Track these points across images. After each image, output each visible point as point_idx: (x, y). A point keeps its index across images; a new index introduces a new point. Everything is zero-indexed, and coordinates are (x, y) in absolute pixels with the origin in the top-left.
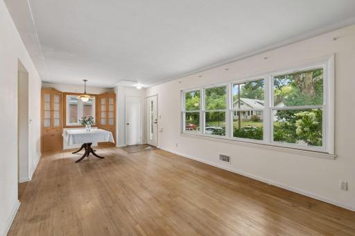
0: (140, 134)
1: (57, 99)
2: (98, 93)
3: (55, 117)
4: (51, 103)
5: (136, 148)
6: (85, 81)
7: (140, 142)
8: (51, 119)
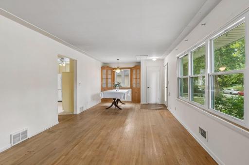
0: (159, 96)
1: (110, 72)
2: (132, 66)
3: (108, 82)
4: (107, 74)
5: (154, 106)
6: (118, 60)
7: (159, 102)
8: (107, 83)
